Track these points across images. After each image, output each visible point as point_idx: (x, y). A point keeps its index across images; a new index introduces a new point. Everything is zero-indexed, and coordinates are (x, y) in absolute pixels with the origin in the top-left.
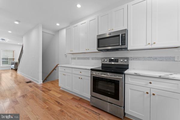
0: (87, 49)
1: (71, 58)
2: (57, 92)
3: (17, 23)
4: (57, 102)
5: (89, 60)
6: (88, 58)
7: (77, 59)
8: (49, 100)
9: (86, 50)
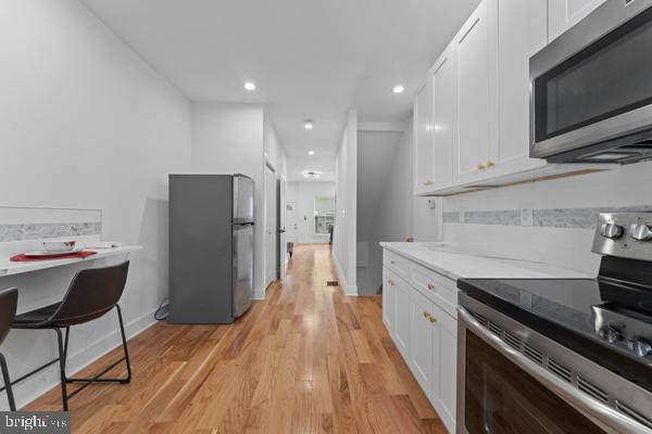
0: (485, 164)
1: (444, 215)
2: (370, 343)
3: (309, 126)
4: (343, 377)
5: (518, 223)
6: (513, 217)
7: (462, 219)
8: (329, 358)
9: (481, 167)
